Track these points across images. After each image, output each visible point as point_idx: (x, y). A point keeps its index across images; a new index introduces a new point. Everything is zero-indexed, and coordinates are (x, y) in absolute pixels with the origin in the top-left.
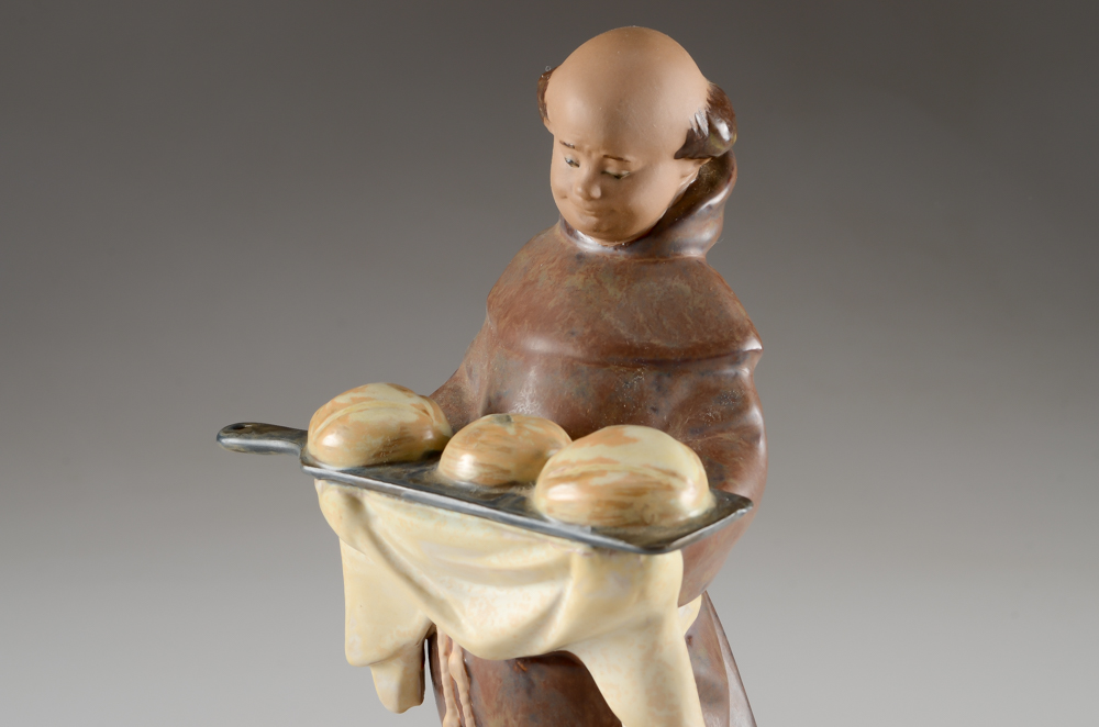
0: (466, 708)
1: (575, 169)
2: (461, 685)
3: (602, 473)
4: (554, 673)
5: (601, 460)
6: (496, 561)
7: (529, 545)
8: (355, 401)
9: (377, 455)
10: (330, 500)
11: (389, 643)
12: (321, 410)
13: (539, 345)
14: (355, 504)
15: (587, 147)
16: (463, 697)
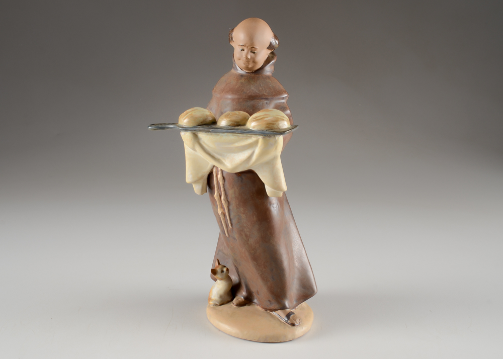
0: (222, 189)
1: (243, 51)
2: (221, 183)
3: (267, 117)
4: (249, 175)
5: (265, 115)
6: (237, 145)
7: (247, 139)
8: (193, 110)
9: (202, 122)
10: (186, 136)
11: (200, 175)
12: (182, 114)
13: (230, 97)
14: (196, 136)
15: (247, 45)
16: (222, 186)
